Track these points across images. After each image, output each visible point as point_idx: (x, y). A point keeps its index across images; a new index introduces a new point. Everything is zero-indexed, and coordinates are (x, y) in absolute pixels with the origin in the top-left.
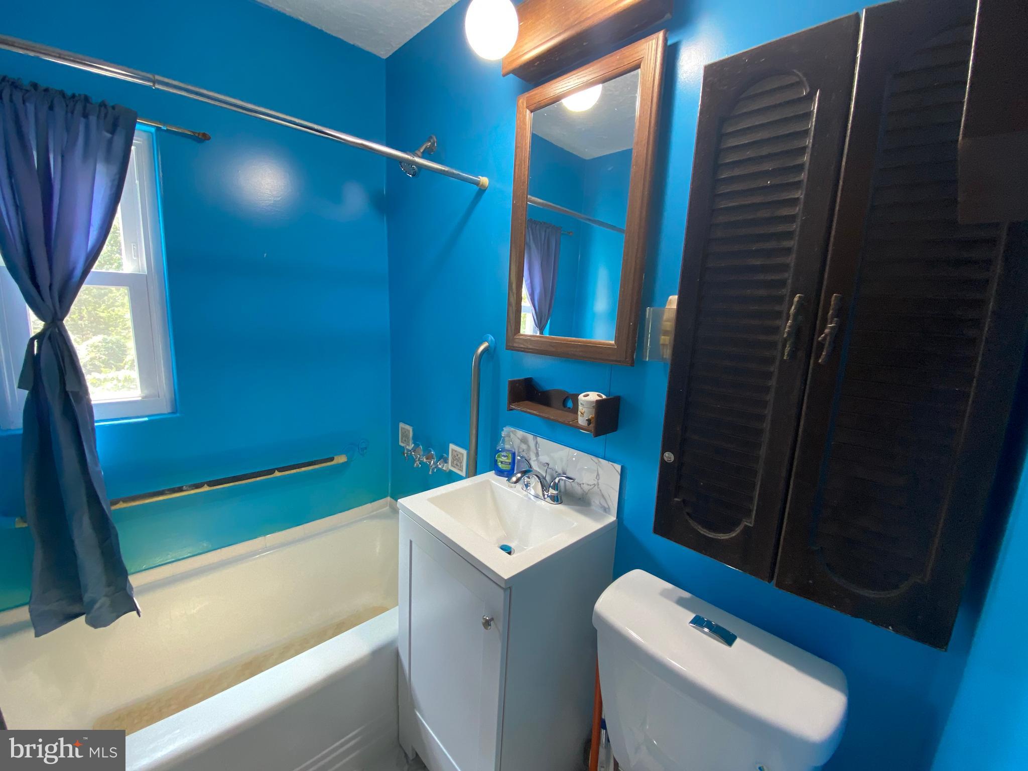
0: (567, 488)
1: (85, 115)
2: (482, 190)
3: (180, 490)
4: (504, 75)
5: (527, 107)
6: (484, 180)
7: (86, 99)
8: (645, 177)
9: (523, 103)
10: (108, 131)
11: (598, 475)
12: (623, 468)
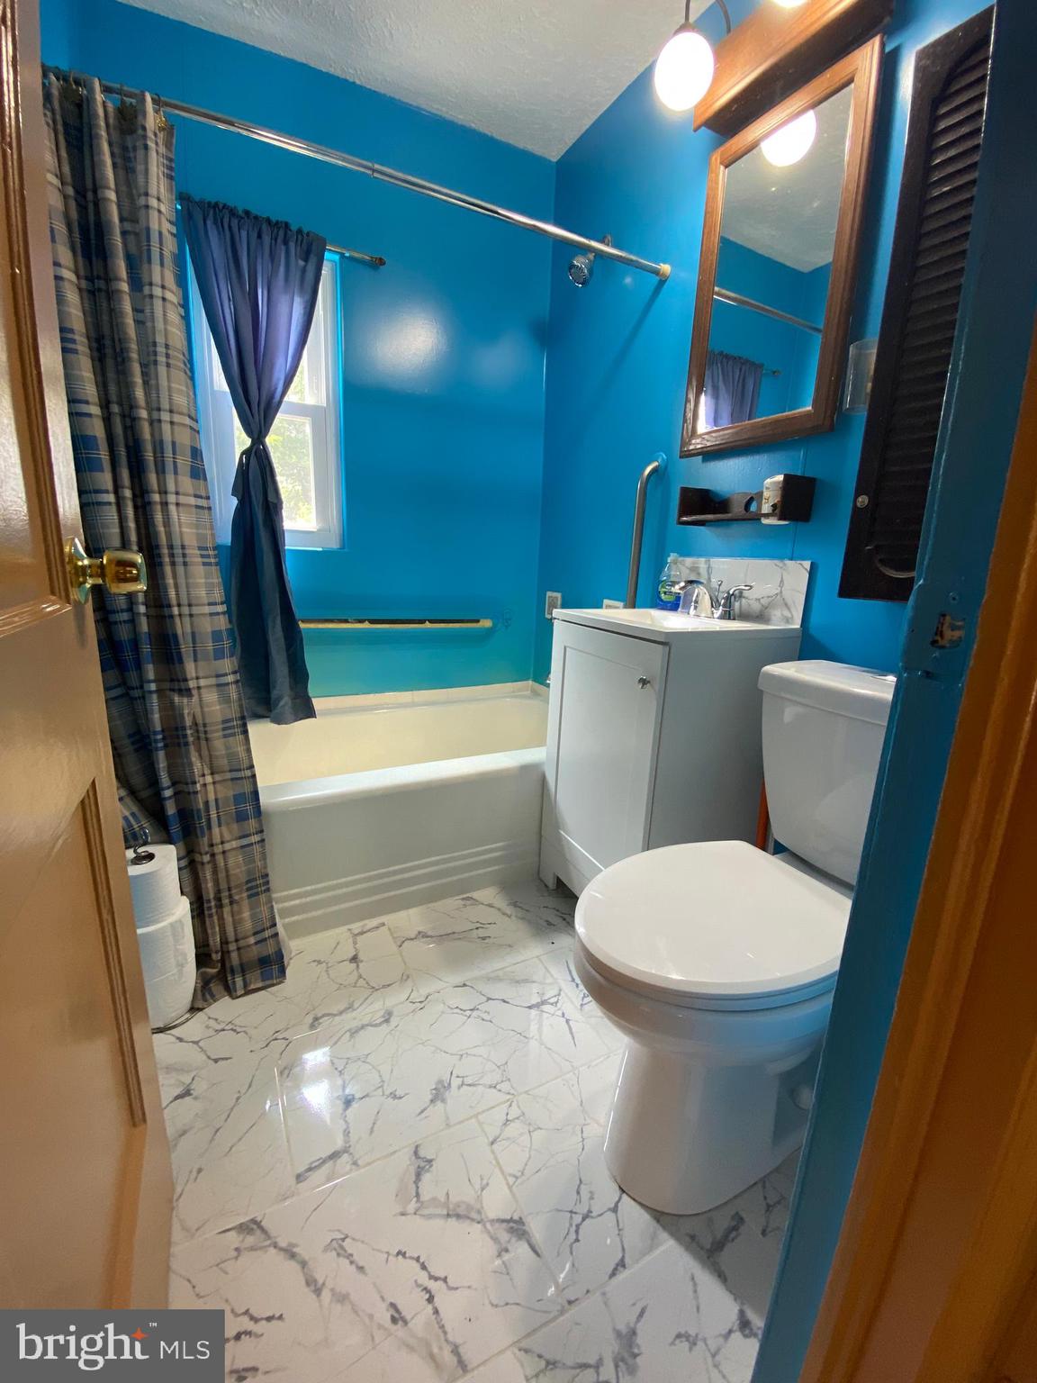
0: (743, 609)
1: (286, 243)
2: (663, 280)
3: (346, 621)
4: (695, 130)
5: (721, 163)
6: (666, 268)
7: (287, 225)
8: (856, 201)
9: (716, 159)
10: (302, 259)
11: (782, 581)
12: (812, 565)
